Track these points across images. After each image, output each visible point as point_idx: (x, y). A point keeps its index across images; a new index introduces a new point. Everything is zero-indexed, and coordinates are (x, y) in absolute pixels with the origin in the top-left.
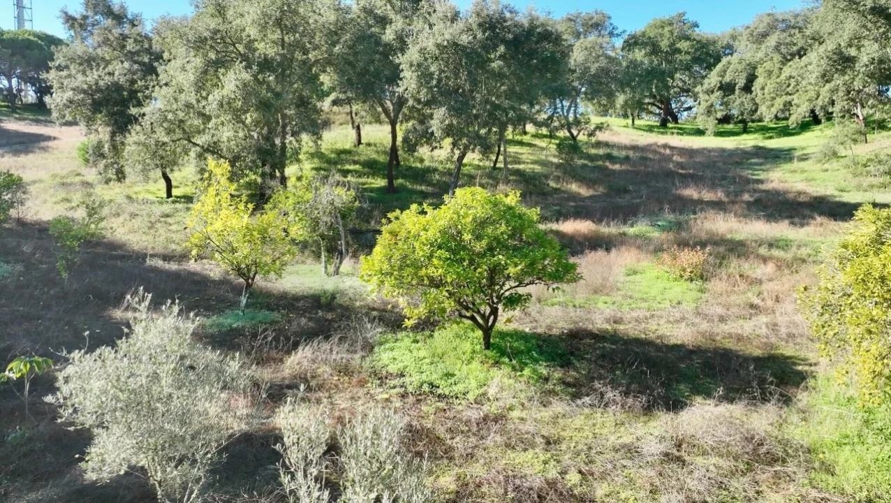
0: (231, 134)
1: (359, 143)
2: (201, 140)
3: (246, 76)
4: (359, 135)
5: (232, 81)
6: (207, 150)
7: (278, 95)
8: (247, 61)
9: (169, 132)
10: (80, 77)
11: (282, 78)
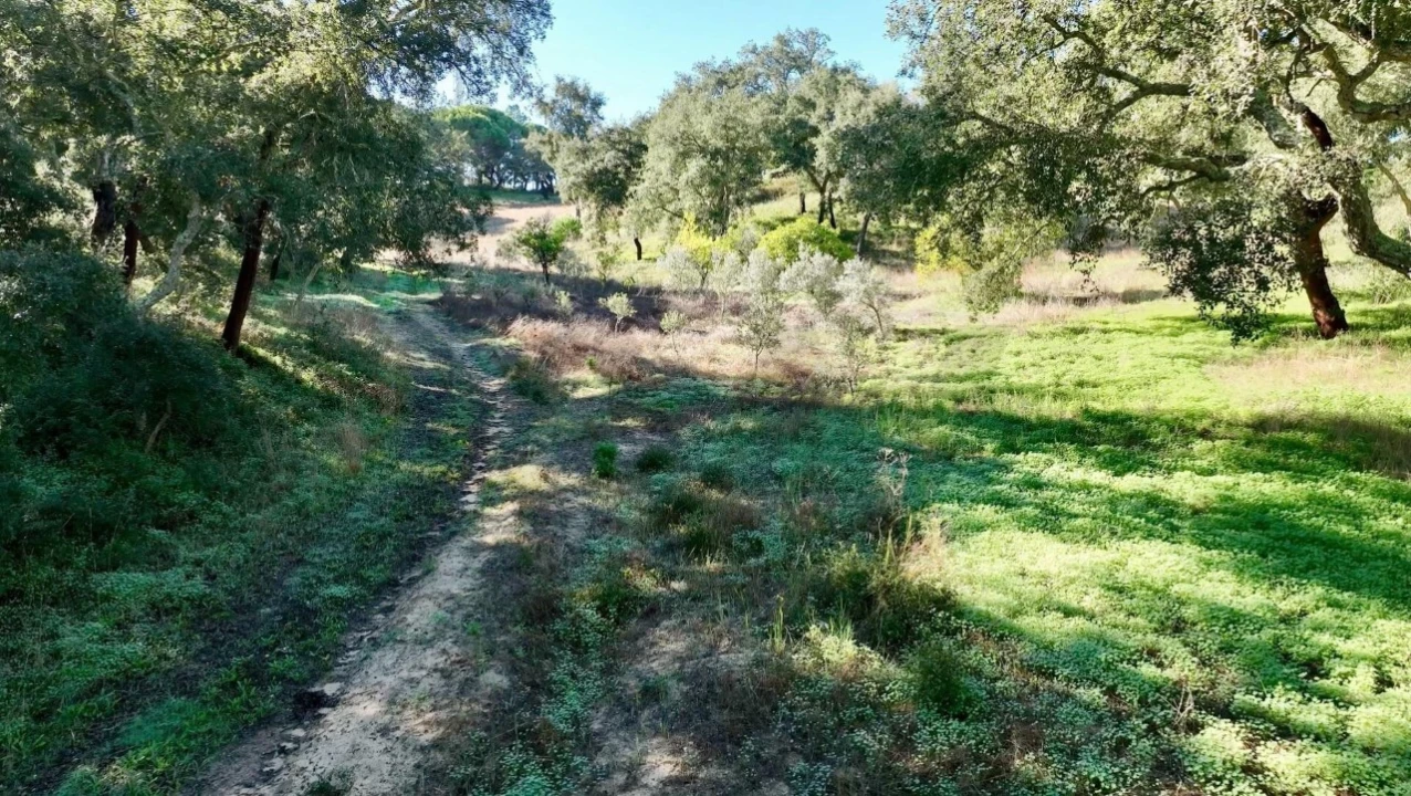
0: (692, 203)
1: (803, 210)
2: (671, 207)
3: (703, 163)
4: (803, 204)
5: (695, 165)
6: (675, 215)
7: (723, 174)
8: (703, 150)
9: (653, 202)
10: (581, 166)
11: (727, 160)
